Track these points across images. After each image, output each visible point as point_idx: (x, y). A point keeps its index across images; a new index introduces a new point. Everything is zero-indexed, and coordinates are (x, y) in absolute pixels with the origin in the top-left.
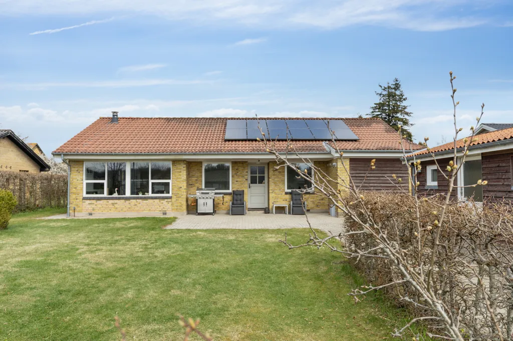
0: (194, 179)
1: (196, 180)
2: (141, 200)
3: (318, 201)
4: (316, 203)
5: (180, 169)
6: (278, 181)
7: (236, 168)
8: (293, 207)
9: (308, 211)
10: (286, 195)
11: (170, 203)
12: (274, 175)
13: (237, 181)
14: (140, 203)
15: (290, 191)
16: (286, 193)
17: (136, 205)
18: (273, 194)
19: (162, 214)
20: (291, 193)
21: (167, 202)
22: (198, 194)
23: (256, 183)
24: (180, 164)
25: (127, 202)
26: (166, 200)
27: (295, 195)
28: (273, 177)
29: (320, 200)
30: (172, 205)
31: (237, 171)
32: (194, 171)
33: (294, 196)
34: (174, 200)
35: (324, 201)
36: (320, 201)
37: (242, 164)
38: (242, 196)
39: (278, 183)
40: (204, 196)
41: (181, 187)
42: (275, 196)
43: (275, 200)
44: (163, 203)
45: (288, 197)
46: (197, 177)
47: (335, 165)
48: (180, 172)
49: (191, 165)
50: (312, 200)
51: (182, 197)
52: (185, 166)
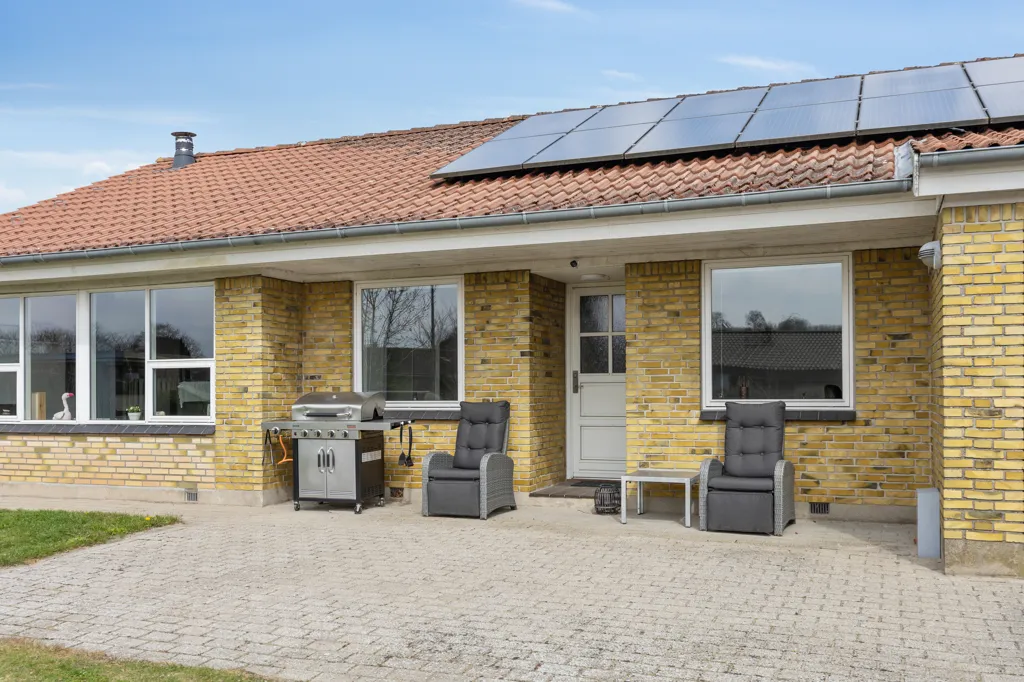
0: (323, 353)
1: (331, 358)
2: (118, 439)
3: (877, 462)
4: (864, 469)
5: (243, 313)
6: (666, 357)
7: (482, 302)
8: (710, 488)
9: (819, 509)
10: (706, 428)
11: (210, 453)
12: (648, 328)
13: (484, 362)
14: (114, 452)
15: (720, 405)
16: (707, 418)
17: (102, 457)
18: (643, 421)
19: (184, 498)
20: (724, 418)
21: (199, 447)
22: (302, 418)
23: (604, 370)
24: (240, 292)
25: (77, 444)
26: (196, 440)
27: (743, 425)
28: (641, 337)
29: (885, 455)
30: (216, 460)
31: (486, 313)
32: (320, 320)
33: (737, 432)
34: (221, 439)
35: (906, 462)
36: (888, 462)
37: (507, 281)
38: (497, 427)
39: (664, 365)
40: (323, 426)
41: (246, 390)
42: (653, 428)
43: (654, 450)
44: (185, 453)
45: (714, 434)
46: (333, 347)
47: (932, 252)
48: (243, 325)
49: (312, 297)
50: (841, 453)
51: (249, 428)
52: (257, 298)
